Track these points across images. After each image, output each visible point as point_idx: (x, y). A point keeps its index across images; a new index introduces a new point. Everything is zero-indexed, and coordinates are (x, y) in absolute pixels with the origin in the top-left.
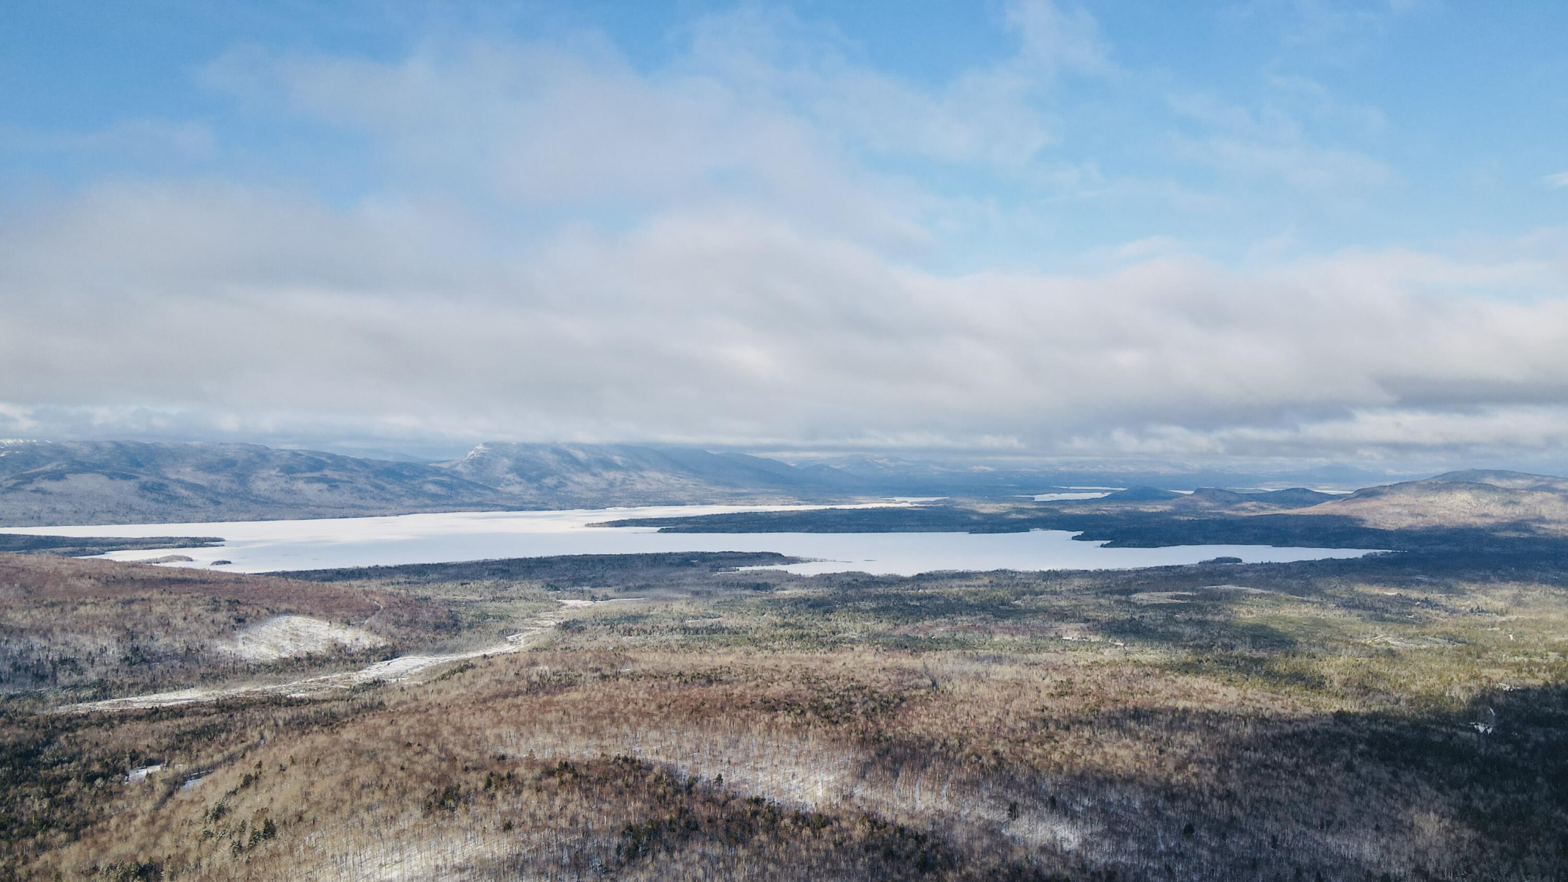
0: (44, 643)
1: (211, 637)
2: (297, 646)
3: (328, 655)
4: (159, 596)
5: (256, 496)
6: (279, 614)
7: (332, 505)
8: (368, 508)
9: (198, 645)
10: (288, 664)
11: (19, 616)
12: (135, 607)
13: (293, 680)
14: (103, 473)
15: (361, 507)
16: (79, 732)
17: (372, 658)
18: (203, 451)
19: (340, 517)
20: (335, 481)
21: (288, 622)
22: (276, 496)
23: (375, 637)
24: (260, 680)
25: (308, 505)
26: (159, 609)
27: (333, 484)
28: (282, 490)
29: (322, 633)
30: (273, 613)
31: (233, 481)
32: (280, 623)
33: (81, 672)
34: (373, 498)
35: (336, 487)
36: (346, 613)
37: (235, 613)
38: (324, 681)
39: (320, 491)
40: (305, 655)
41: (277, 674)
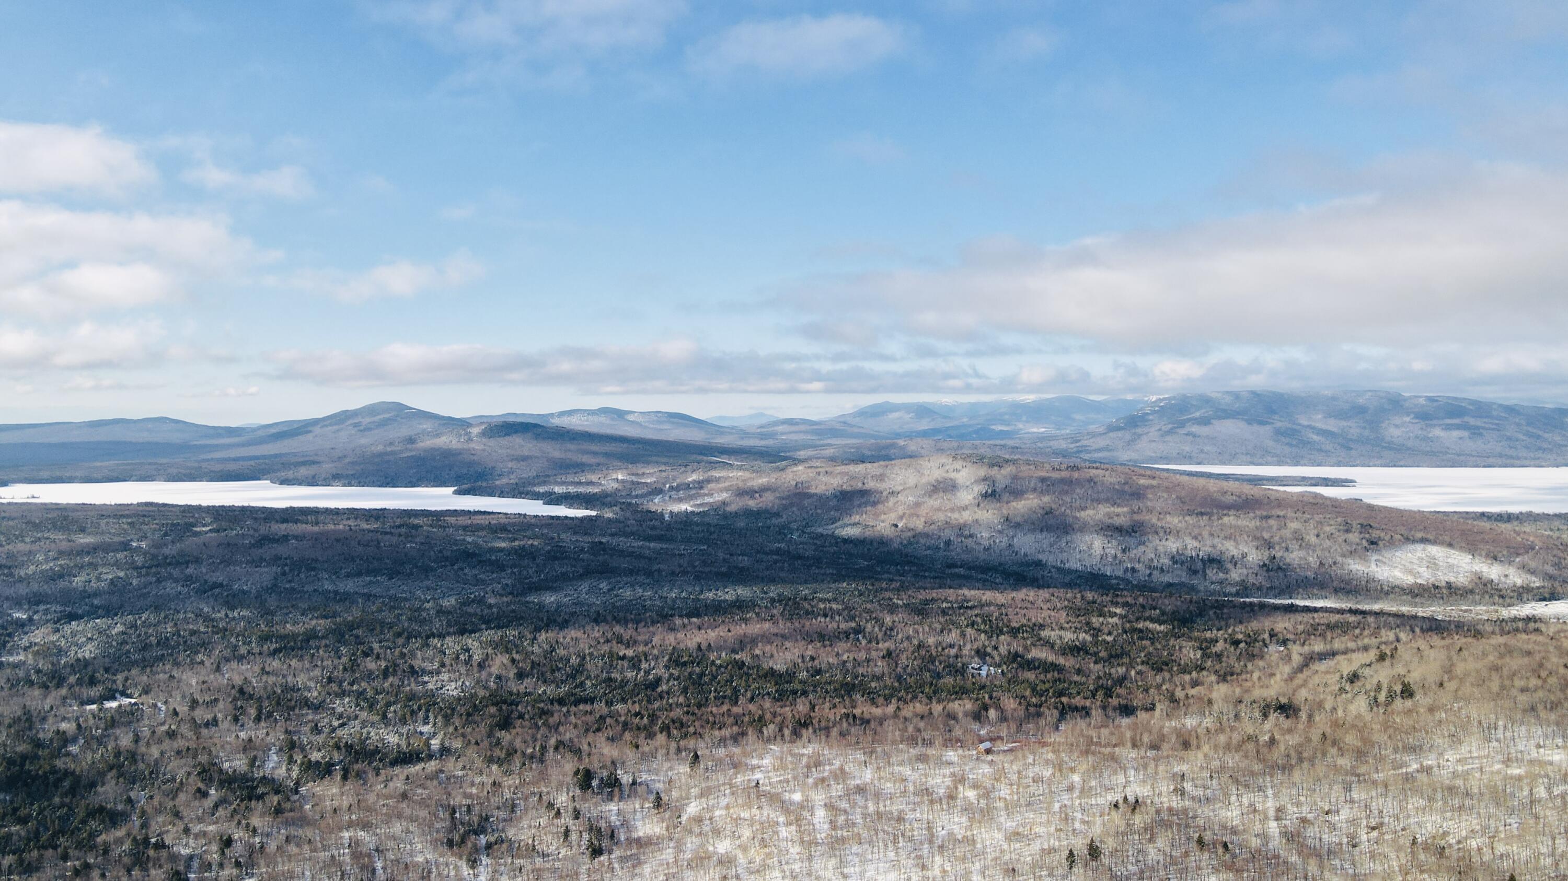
0: (1196, 544)
1: (1344, 556)
2: (1434, 575)
3: (1470, 587)
4: (1293, 515)
5: (1389, 443)
6: (1414, 541)
7: (1474, 453)
8: (1518, 458)
9: (1330, 561)
10: (1424, 590)
11: (1176, 520)
12: (1272, 522)
13: (1431, 605)
14: (1243, 419)
15: (1512, 457)
16: (1225, 611)
17: (1525, 596)
18: (1334, 398)
19: (1484, 467)
20: (1478, 428)
21: (1424, 550)
22: (1410, 444)
23: (1529, 576)
24: (1394, 600)
25: (1446, 453)
26: (1293, 525)
27: (1476, 432)
28: (1417, 437)
29: (1464, 565)
30: (1408, 540)
31: (1364, 428)
32: (1415, 551)
33: (1227, 571)
34: (1527, 447)
35: (1481, 434)
36: (1492, 548)
37: (1367, 536)
38: (1466, 611)
39: (1460, 438)
40: (1444, 584)
41: (1412, 597)
